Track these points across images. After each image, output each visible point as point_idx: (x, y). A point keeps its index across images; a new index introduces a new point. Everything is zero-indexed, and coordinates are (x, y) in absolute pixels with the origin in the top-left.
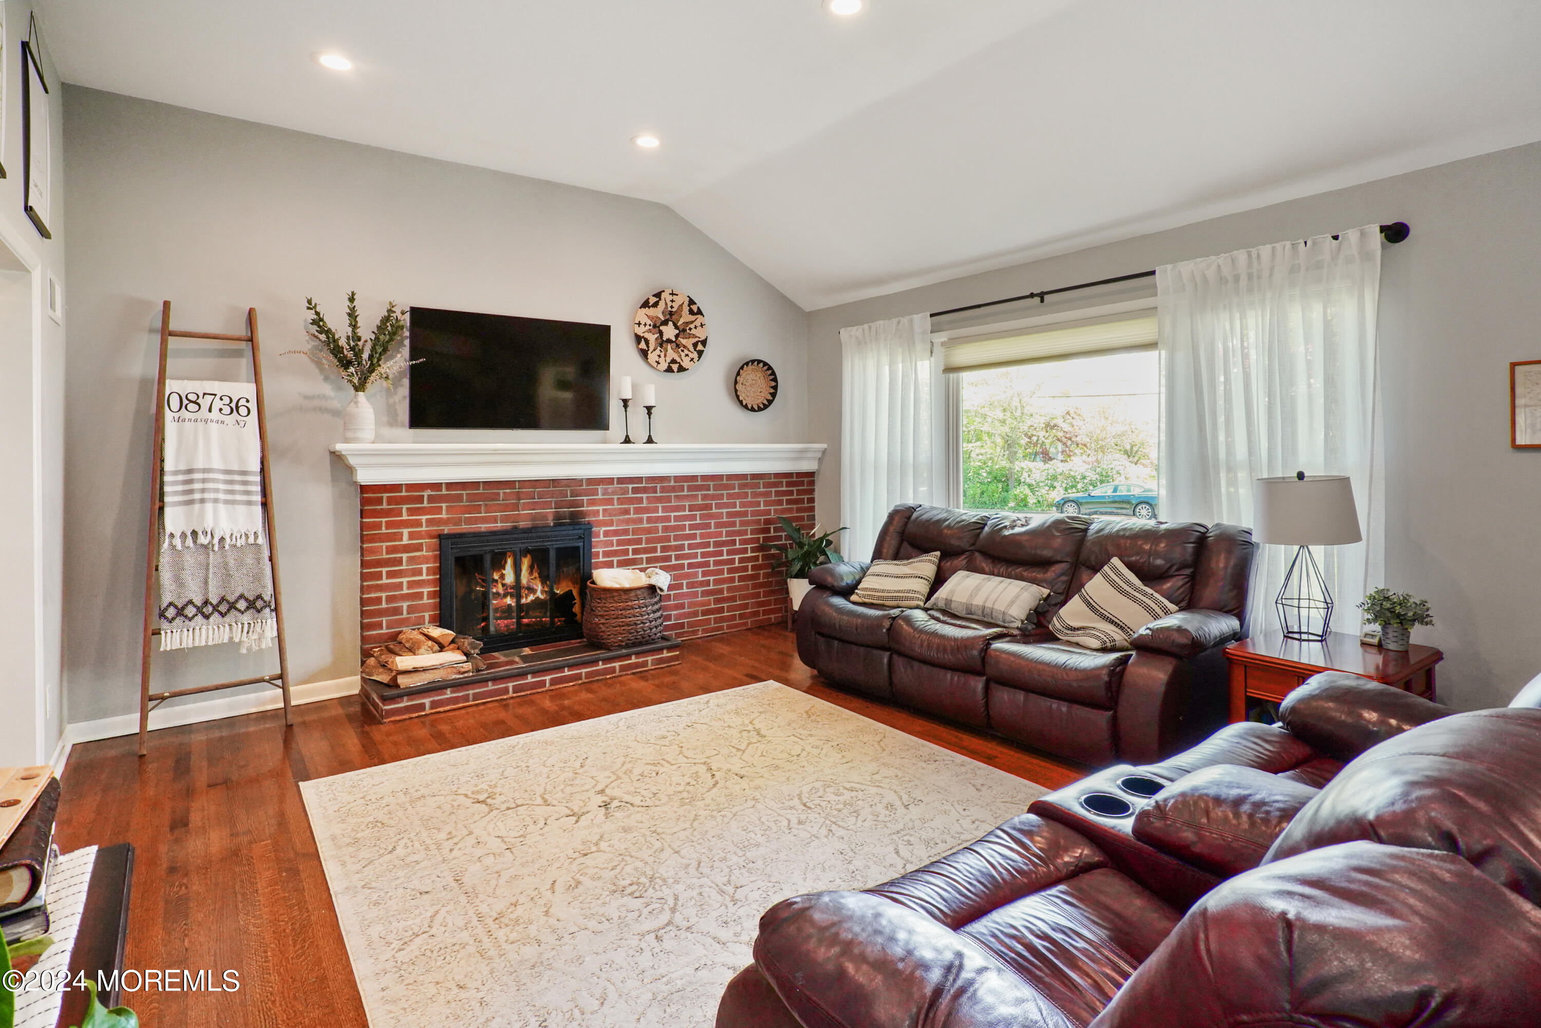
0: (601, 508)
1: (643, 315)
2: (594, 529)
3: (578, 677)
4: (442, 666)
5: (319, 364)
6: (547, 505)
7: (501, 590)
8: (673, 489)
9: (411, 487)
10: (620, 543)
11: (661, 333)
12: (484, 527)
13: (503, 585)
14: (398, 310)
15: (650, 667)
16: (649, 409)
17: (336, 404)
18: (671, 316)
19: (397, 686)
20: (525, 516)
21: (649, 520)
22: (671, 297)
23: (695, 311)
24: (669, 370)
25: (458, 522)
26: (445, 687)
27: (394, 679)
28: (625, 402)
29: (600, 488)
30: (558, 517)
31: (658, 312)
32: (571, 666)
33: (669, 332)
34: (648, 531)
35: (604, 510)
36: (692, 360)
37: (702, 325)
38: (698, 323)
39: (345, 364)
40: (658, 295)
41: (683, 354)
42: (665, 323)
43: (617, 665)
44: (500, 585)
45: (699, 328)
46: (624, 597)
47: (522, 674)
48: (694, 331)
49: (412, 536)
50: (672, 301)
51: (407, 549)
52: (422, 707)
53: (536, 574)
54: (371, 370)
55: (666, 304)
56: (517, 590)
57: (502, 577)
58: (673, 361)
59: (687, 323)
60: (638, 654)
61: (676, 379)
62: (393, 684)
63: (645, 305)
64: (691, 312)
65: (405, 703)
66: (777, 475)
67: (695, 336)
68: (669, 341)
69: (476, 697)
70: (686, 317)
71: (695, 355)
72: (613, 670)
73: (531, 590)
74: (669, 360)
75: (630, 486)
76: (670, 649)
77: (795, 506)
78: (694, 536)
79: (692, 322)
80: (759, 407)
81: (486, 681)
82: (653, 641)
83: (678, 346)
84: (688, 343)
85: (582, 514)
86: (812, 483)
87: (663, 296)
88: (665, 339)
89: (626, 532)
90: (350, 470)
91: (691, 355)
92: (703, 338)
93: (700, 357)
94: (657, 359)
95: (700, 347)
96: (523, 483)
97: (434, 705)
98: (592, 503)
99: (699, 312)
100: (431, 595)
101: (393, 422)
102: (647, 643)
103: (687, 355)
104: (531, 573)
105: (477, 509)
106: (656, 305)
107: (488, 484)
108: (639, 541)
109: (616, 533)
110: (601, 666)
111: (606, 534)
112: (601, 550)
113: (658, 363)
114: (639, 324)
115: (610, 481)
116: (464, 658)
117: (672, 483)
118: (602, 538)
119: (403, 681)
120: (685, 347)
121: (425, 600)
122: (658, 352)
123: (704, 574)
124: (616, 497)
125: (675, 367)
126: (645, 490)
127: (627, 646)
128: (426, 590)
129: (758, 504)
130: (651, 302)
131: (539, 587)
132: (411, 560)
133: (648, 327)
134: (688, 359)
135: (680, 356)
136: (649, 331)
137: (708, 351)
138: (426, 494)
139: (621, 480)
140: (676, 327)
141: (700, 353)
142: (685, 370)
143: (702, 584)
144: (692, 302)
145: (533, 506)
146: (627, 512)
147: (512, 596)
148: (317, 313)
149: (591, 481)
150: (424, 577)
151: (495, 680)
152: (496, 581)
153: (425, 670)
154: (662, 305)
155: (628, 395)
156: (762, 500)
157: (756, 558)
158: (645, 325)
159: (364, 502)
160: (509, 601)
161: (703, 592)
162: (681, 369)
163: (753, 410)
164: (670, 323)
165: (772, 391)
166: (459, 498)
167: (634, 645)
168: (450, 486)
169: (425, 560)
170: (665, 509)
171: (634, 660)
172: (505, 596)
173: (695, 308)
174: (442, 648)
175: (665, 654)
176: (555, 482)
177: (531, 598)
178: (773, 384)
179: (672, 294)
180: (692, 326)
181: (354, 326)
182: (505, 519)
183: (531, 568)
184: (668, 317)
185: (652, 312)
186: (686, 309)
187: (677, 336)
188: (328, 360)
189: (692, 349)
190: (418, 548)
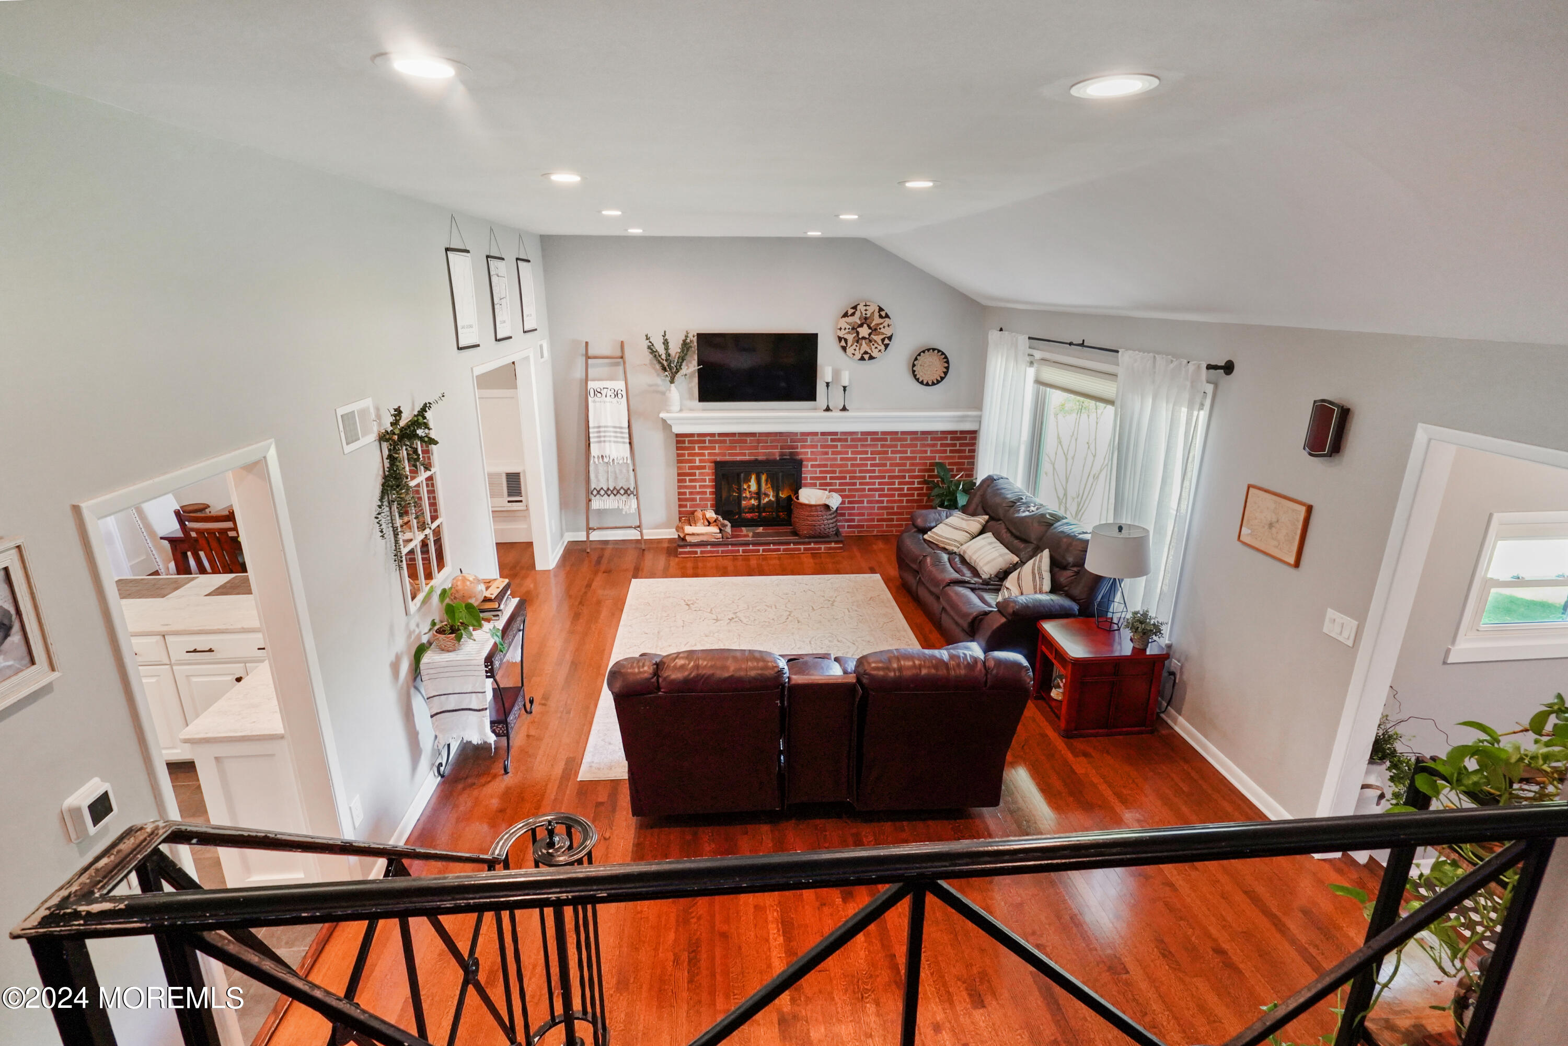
0: (809, 450)
1: (843, 323)
2: (804, 463)
3: (779, 550)
4: (706, 534)
5: (654, 368)
6: (776, 447)
7: (748, 495)
8: (860, 440)
9: (699, 435)
10: (821, 472)
11: (858, 333)
12: (738, 458)
13: (750, 492)
14: (690, 336)
15: (823, 550)
16: (845, 388)
17: (662, 388)
18: (865, 321)
19: (686, 540)
20: (762, 453)
21: (842, 459)
22: (865, 308)
23: (884, 315)
24: (862, 359)
25: (724, 455)
26: (708, 545)
27: (685, 536)
28: (828, 384)
29: (809, 438)
30: (782, 454)
31: (856, 319)
32: (774, 544)
33: (864, 331)
34: (841, 466)
35: (811, 452)
36: (880, 351)
37: (889, 326)
38: (886, 324)
39: (664, 369)
40: (855, 308)
41: (873, 347)
42: (861, 326)
43: (802, 547)
44: (747, 492)
45: (887, 328)
46: (809, 509)
47: (747, 544)
48: (882, 330)
49: (701, 461)
50: (866, 310)
51: (698, 468)
52: (696, 553)
53: (769, 485)
54: (677, 372)
55: (861, 313)
56: (758, 495)
57: (749, 487)
58: (866, 353)
59: (878, 325)
60: (815, 543)
61: (868, 364)
62: (684, 539)
63: (845, 315)
64: (881, 316)
65: (688, 549)
66: (943, 432)
67: (883, 334)
68: (864, 338)
69: (723, 552)
70: (877, 320)
71: (883, 348)
72: (800, 550)
73: (767, 495)
74: (862, 352)
75: (829, 437)
76: (836, 542)
77: (957, 455)
78: (874, 471)
79: (881, 324)
80: (933, 382)
81: (727, 545)
82: (828, 536)
83: (870, 341)
84: (878, 338)
85: (797, 453)
86: (975, 438)
87: (859, 307)
88: (860, 337)
89: (826, 466)
90: (670, 426)
91: (879, 348)
92: (889, 335)
93: (886, 349)
94: (853, 352)
95: (887, 341)
96: (761, 434)
97: (702, 552)
98: (803, 447)
99: (887, 316)
100: (711, 493)
101: (691, 398)
102: (823, 537)
103: (876, 348)
104: (766, 484)
105: (735, 448)
106: (853, 314)
107: (741, 434)
108: (834, 472)
109: (819, 466)
110: (792, 546)
111: (812, 466)
112: (809, 476)
113: (854, 354)
114: (841, 329)
115: (816, 434)
116: (718, 531)
117: (859, 436)
118: (809, 468)
119: (688, 538)
120: (875, 341)
121: (708, 496)
122: (854, 347)
123: (880, 496)
124: (819, 444)
125: (866, 357)
126: (839, 440)
127: (810, 537)
128: (708, 490)
129: (926, 452)
130: (850, 313)
131: (771, 494)
132: (700, 474)
133: (847, 330)
134: (877, 350)
135: (871, 349)
136: (849, 333)
137: (893, 344)
138: (707, 438)
139: (823, 434)
140: (870, 327)
141: (887, 346)
142: (874, 358)
143: (878, 502)
144: (881, 309)
145: (766, 448)
146: (827, 453)
147: (755, 499)
148: (650, 342)
149: (803, 434)
150: (707, 483)
151: (733, 545)
152: (745, 489)
153: (698, 535)
154: (858, 314)
155: (829, 379)
156: (929, 449)
157: (922, 489)
158: (845, 329)
159: (678, 442)
160: (753, 502)
161: (878, 507)
162: (871, 358)
163: (927, 384)
164: (865, 326)
165: (945, 370)
166: (725, 442)
167: (814, 537)
168: (720, 435)
169: (708, 474)
170: (853, 453)
171: (812, 545)
172: (751, 499)
173: (883, 314)
174: (709, 524)
175: (833, 545)
176: (781, 434)
177: (766, 500)
178: (946, 365)
179: (866, 306)
180: (881, 326)
181: (667, 349)
182: (750, 454)
183: (767, 481)
184: (864, 321)
185: (850, 319)
186: (876, 315)
187: (870, 335)
188: (658, 367)
189: (880, 343)
190: (704, 467)
